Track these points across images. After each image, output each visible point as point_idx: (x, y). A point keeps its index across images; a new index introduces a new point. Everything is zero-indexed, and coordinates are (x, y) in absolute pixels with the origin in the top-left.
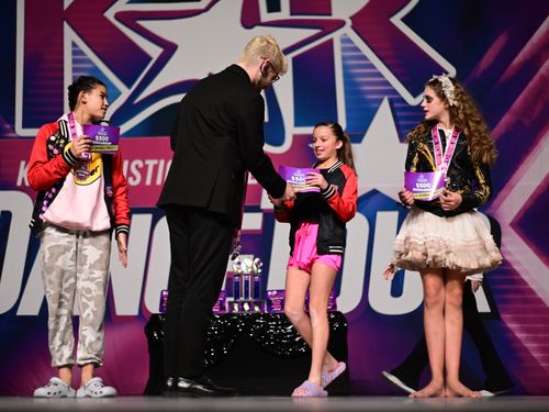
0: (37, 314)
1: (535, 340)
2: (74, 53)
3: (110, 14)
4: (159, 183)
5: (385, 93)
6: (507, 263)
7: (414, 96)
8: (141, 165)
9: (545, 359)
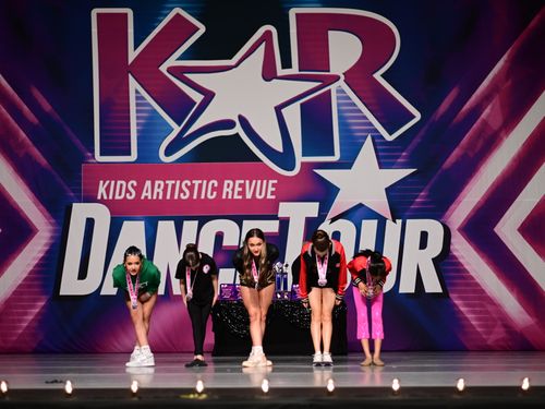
0: (114, 294)
1: (474, 312)
2: (137, 98)
3: (163, 68)
4: (203, 197)
5: (368, 131)
6: (455, 257)
7: (390, 134)
8: (189, 184)
9: (480, 326)
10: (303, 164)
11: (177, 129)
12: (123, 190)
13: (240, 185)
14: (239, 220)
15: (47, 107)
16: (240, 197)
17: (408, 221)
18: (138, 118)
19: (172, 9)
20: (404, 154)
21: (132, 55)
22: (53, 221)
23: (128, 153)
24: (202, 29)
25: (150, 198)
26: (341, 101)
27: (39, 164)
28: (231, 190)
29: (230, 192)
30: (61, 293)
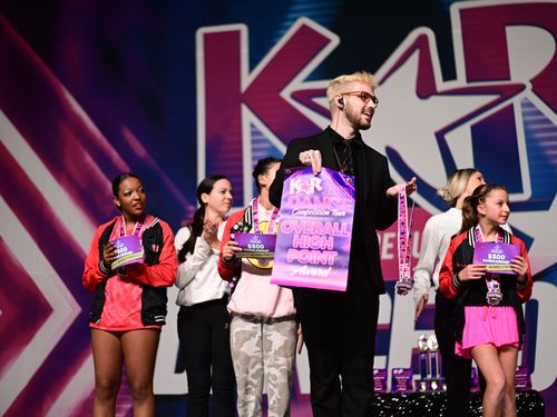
2: (253, 134)
3: (286, 94)
13: (391, 240)
14: (390, 289)
16: (391, 256)
18: (253, 158)
19: (295, 20)
21: (247, 79)
23: (240, 204)
24: (335, 40)
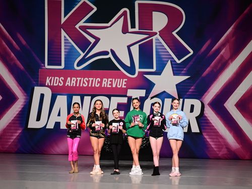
0: (53, 128)
1: (213, 142)
2: (65, 40)
3: (77, 27)
4: (93, 86)
5: (169, 58)
6: (206, 117)
7: (179, 60)
8: (87, 80)
9: (216, 148)
10: (139, 72)
11: (82, 54)
12: (57, 81)
13: (110, 81)
14: (109, 97)
15: (24, 42)
16: (110, 86)
17: (185, 100)
18: (65, 49)
20: (185, 69)
21: (63, 20)
22: (25, 94)
23: (60, 65)
24: (95, 9)
25: (69, 85)
26: (157, 44)
27: (20, 68)
28: (106, 83)
29: (106, 84)
30: (29, 127)
